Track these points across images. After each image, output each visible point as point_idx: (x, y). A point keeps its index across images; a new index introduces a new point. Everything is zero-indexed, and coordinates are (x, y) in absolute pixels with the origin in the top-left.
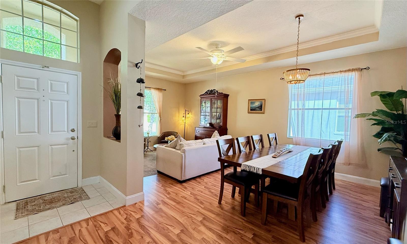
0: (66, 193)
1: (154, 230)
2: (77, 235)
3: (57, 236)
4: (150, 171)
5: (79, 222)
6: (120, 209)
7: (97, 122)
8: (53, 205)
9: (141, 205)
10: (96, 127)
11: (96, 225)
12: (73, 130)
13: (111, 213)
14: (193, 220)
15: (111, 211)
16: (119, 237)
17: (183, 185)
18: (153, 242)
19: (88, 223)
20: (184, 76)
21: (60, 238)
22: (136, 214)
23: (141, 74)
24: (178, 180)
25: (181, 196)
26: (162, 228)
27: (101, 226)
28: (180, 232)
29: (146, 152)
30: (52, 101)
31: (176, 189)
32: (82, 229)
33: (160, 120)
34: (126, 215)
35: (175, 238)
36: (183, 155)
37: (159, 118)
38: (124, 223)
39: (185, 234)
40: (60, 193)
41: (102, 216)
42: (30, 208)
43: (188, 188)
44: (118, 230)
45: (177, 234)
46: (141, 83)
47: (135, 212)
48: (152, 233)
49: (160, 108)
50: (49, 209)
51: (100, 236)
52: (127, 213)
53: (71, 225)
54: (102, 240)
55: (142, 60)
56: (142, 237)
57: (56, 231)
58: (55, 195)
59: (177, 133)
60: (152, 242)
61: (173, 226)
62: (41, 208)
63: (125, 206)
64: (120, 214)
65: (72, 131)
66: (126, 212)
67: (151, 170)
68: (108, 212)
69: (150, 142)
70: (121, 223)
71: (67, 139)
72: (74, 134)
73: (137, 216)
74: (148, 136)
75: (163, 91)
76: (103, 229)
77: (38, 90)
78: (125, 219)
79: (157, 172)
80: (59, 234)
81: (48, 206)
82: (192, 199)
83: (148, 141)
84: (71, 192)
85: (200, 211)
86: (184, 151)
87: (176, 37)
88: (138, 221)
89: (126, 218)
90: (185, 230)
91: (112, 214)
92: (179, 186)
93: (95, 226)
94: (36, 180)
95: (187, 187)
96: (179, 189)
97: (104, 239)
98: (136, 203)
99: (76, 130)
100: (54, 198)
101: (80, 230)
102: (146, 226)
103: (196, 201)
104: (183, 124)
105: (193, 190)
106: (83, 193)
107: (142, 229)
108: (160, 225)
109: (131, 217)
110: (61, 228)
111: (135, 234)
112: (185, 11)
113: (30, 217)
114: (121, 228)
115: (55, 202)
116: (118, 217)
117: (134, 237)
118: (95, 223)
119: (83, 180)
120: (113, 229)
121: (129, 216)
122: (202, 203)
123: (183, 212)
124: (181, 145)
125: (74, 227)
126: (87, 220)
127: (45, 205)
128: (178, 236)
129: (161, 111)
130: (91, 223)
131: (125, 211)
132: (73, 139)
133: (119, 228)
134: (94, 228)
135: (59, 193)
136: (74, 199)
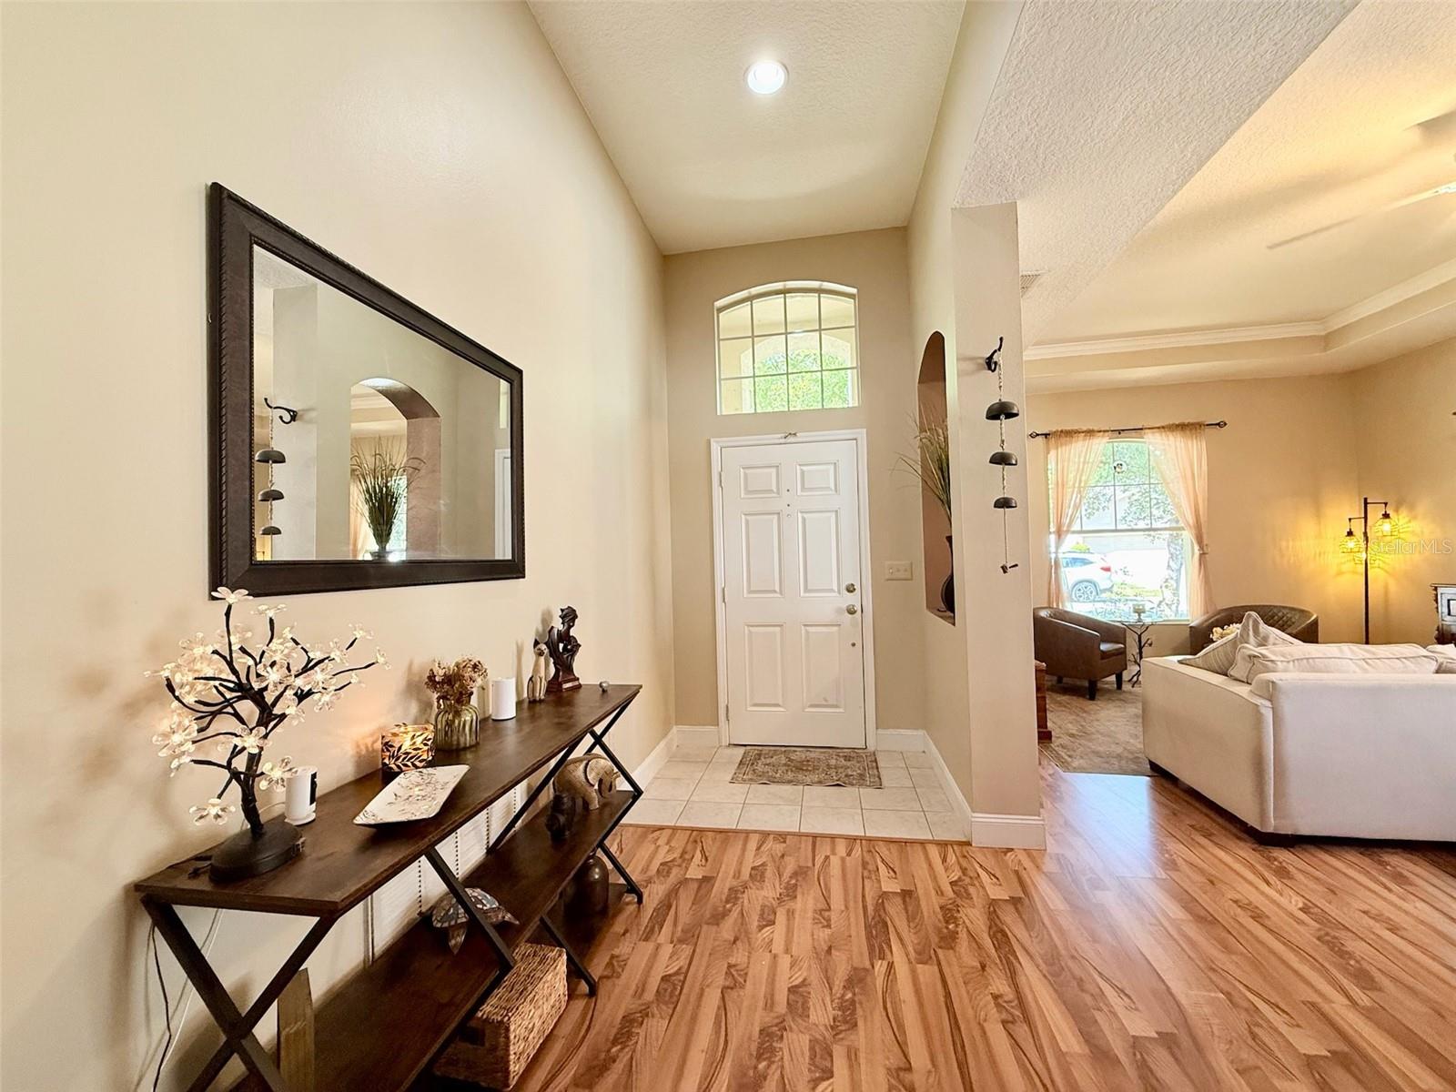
0: (835, 757)
1: (1038, 966)
2: (817, 867)
3: (779, 848)
4: (1119, 757)
5: (833, 838)
6: (949, 847)
7: (911, 564)
8: (800, 776)
9: (1027, 863)
10: (911, 579)
11: (868, 863)
12: (851, 589)
13: (918, 848)
14: (1256, 1030)
15: (923, 843)
16: (911, 924)
17: (1275, 855)
18: (1013, 1004)
19: (851, 850)
20: (1327, 340)
21: (783, 856)
22: (996, 884)
23: (1000, 387)
24: (1247, 824)
25: (1237, 897)
26: (1074, 978)
27: (878, 869)
28: (1154, 1039)
29: (1133, 687)
30: (805, 515)
31: (1216, 857)
32: (831, 857)
33: (1203, 555)
34: (960, 874)
35: (1119, 1048)
36: (1263, 710)
37: (1196, 548)
38: (942, 894)
39: (1176, 1059)
40: (824, 753)
41: (891, 845)
42: (760, 767)
43: (1300, 877)
44: (919, 906)
45: (1133, 1036)
46: (1002, 417)
47: (993, 875)
48: (1026, 975)
49: (1196, 505)
50: (789, 782)
51: (863, 896)
52: (966, 869)
53: (815, 837)
54: (865, 908)
55: (1001, 339)
56: (983, 967)
57: (782, 837)
58: (814, 754)
59: (1302, 611)
60: (1011, 1002)
61: (1129, 997)
62: (778, 775)
63: (969, 844)
64: (944, 860)
65: (849, 591)
66: (964, 864)
67: (1126, 754)
68: (913, 842)
69: (1150, 645)
70: (935, 889)
71: (839, 611)
72: (853, 599)
73: (997, 893)
74: (1140, 620)
75: (1209, 431)
76: (879, 881)
77: (778, 494)
78: (951, 883)
79: (1149, 766)
80: (784, 845)
81: (790, 776)
82: (1306, 934)
83: (1140, 641)
84: (847, 758)
85: (1332, 1014)
86: (1271, 692)
87: (1175, 193)
88: (992, 907)
89: (956, 881)
90: (1185, 1041)
91: (921, 854)
92: (1242, 853)
93: (865, 865)
94: (777, 705)
95: (1291, 869)
96: (1237, 866)
97: (870, 908)
98: (1012, 850)
99: (857, 587)
100: (808, 761)
101: (827, 857)
102: (1013, 940)
103: (1322, 953)
104: (1354, 572)
105: (1331, 896)
106: (873, 768)
107: (995, 942)
108: (1071, 963)
109: (974, 885)
110: (794, 834)
111: (963, 943)
112: (1161, 71)
113: (755, 786)
114: (930, 905)
115: (807, 770)
116: (934, 866)
117: (957, 949)
118: (868, 858)
119: (880, 731)
120: (907, 895)
121: (967, 880)
122: (1364, 979)
123: (1214, 970)
124: (1255, 660)
125: (818, 844)
126: (852, 840)
127: (787, 771)
128: (1134, 1047)
129: (1203, 519)
130: (857, 852)
131: (961, 860)
132: (851, 612)
133: (923, 903)
134: (860, 869)
135: (822, 753)
136: (846, 776)
